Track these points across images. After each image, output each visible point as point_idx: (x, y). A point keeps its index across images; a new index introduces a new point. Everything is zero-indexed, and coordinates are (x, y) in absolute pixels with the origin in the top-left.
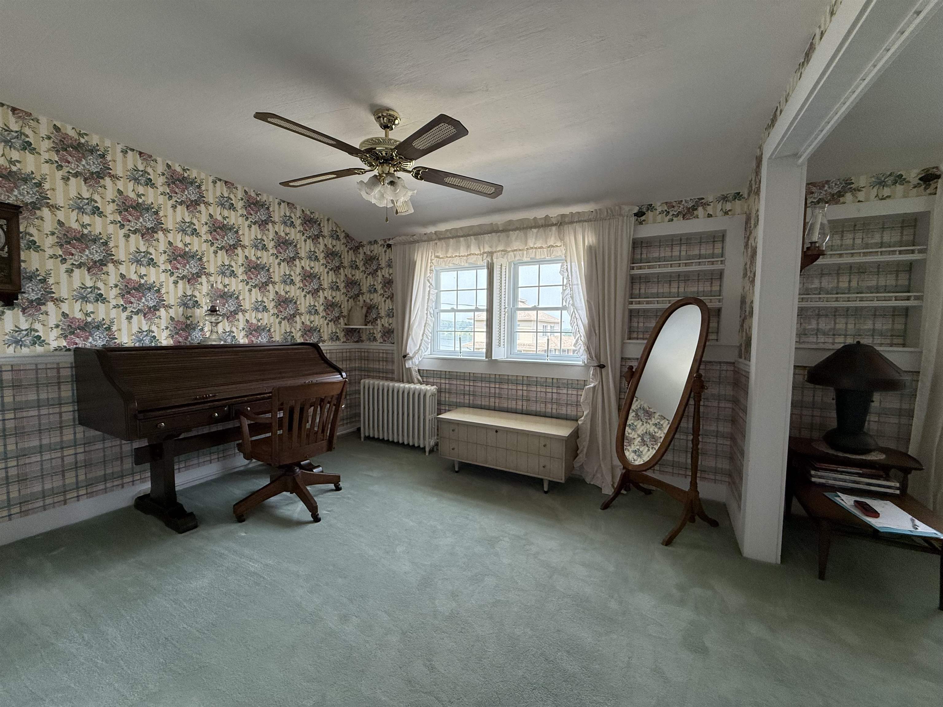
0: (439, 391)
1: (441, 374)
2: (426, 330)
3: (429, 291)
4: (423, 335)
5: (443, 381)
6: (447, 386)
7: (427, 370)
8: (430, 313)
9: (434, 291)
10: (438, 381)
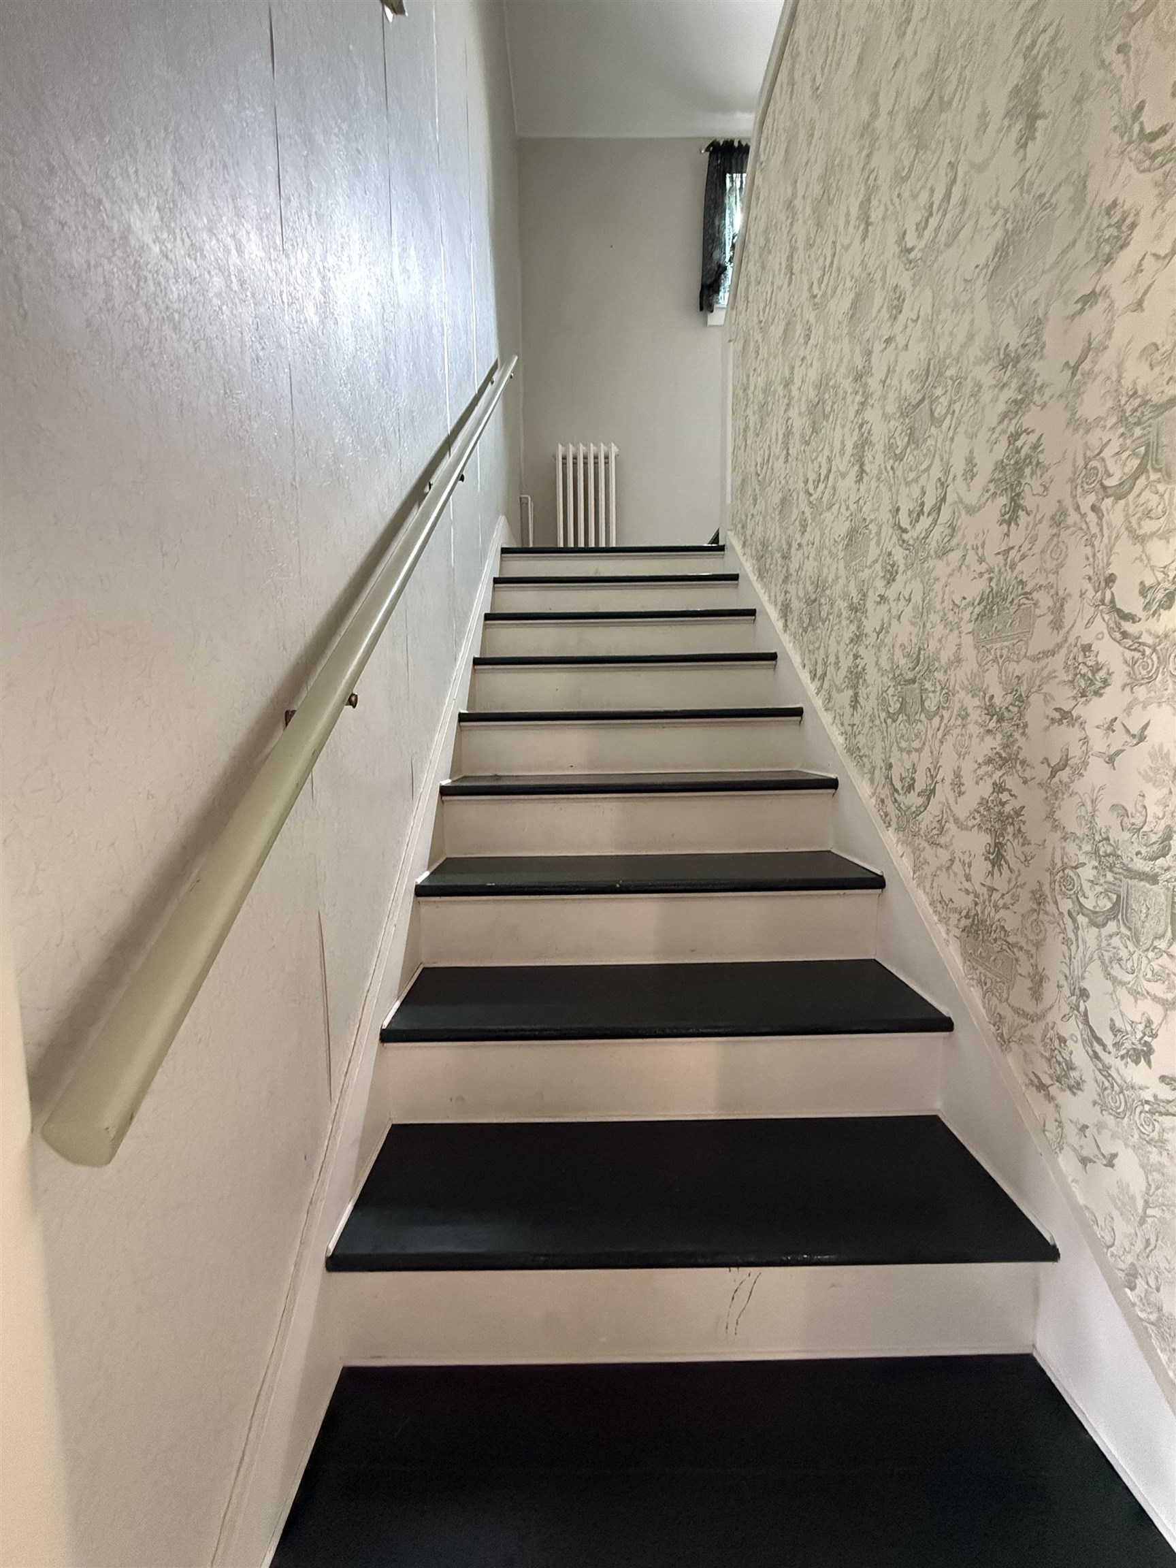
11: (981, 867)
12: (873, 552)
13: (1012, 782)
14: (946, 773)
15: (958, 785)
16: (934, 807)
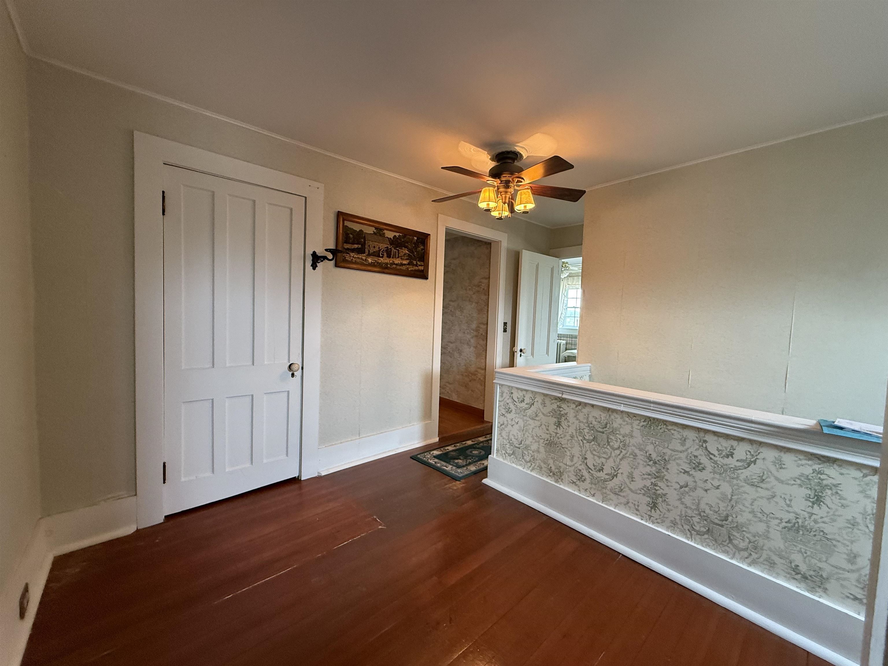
0: (567, 344)
1: (567, 336)
2: (562, 316)
3: (564, 299)
4: (560, 318)
5: (568, 339)
6: (570, 341)
7: (560, 334)
8: (564, 309)
9: (566, 299)
10: (566, 339)
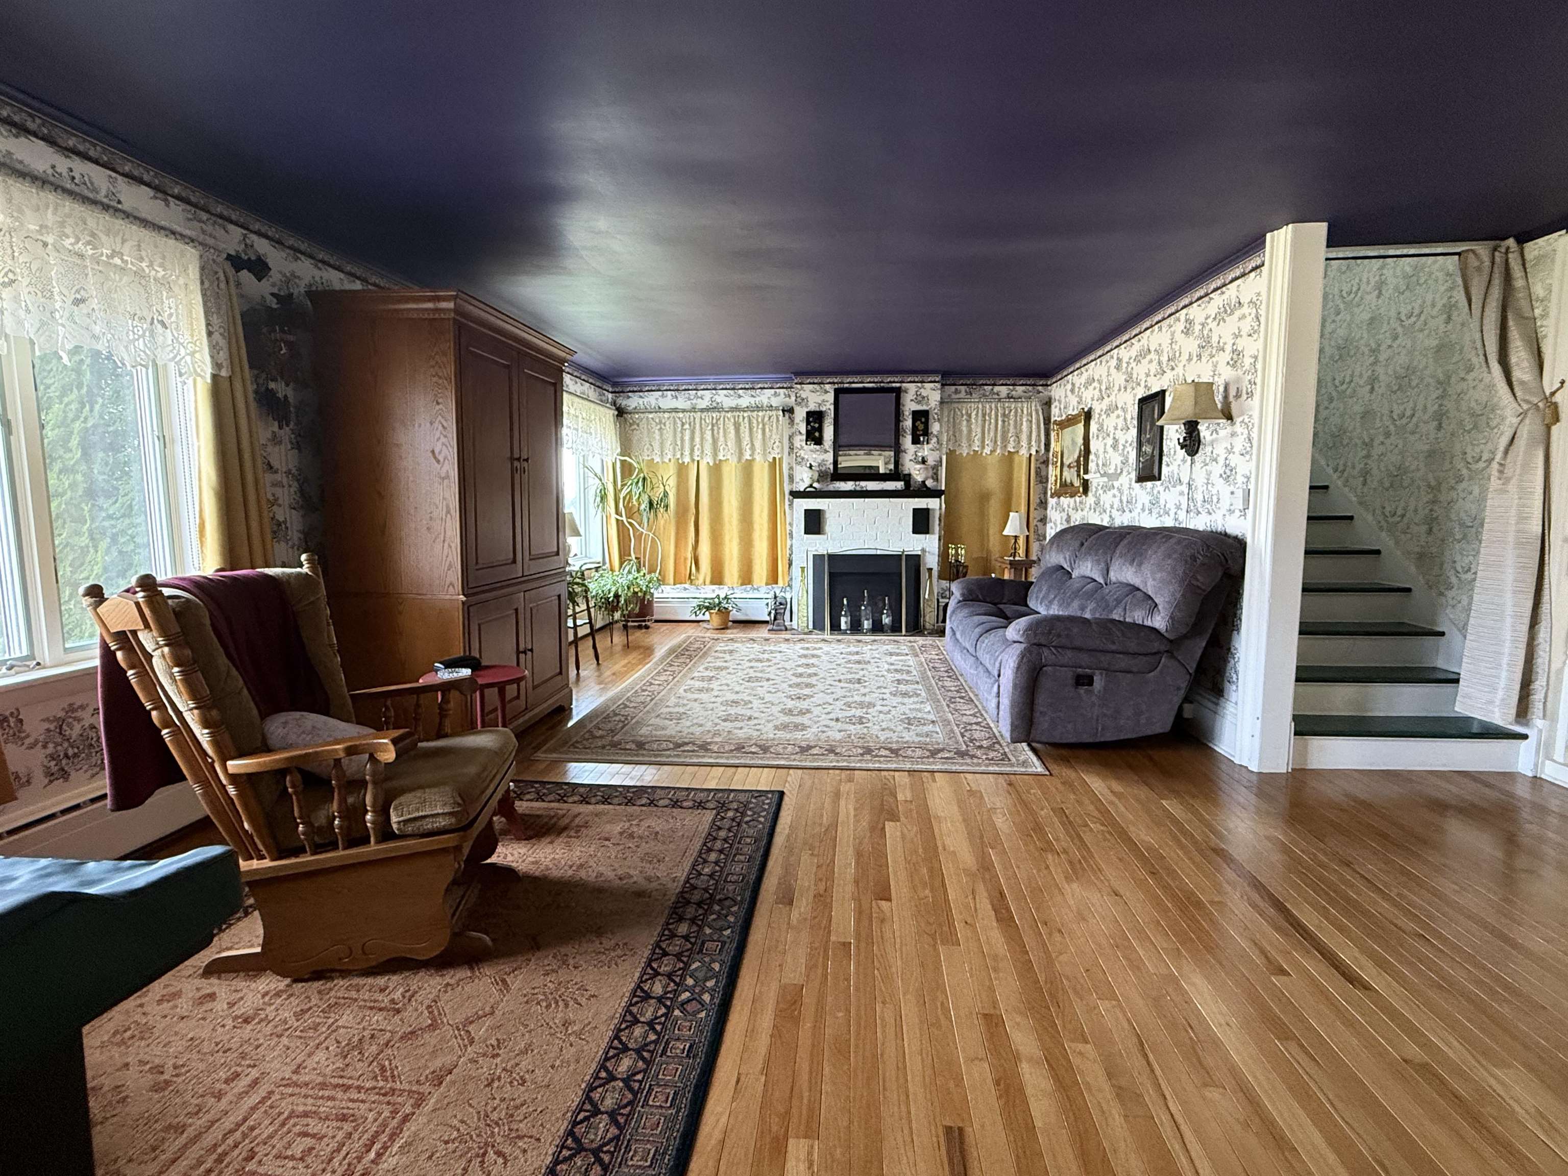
11: (1423, 537)
12: (1378, 424)
13: (1436, 508)
14: (1411, 508)
15: (1416, 511)
16: (1405, 520)
